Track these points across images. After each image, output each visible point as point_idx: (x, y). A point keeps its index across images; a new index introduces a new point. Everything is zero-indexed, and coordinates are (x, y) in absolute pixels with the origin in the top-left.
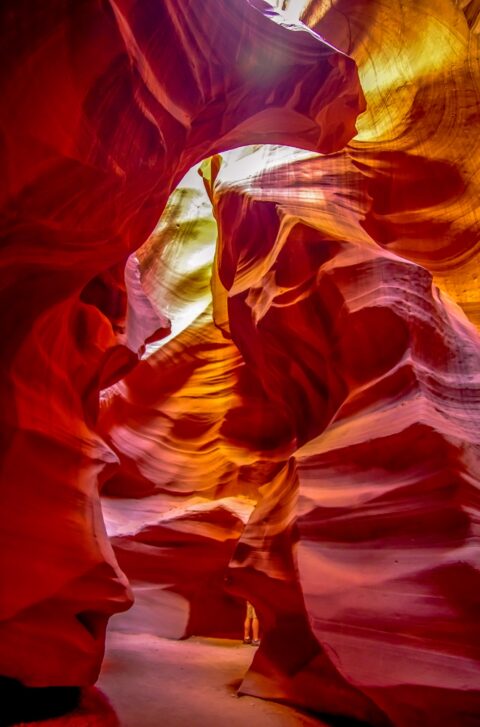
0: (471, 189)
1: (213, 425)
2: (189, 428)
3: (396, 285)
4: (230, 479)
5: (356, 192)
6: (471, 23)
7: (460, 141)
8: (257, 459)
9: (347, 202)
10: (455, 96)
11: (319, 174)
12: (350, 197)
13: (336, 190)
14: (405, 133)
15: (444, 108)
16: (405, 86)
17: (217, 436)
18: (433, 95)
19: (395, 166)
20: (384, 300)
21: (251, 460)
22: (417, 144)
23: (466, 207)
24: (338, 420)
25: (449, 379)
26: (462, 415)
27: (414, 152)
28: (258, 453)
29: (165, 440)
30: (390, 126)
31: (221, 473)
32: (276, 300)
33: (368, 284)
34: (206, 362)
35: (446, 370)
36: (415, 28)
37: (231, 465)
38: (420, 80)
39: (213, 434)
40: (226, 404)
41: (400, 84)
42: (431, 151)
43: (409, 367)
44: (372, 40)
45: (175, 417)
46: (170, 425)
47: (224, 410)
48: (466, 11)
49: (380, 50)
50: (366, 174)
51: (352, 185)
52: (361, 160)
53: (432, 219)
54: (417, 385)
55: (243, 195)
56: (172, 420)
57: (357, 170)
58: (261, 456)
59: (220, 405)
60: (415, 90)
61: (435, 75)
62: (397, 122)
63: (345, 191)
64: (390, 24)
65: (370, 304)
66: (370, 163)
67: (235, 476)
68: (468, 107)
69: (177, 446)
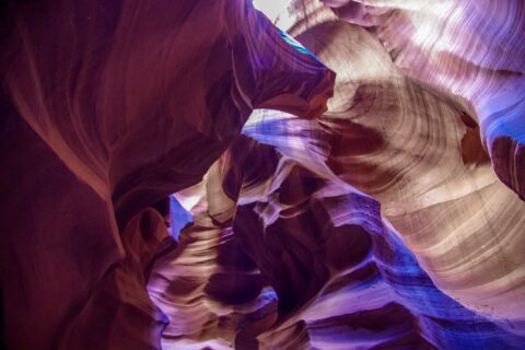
0: (389, 147)
1: (198, 285)
2: (181, 288)
3: (362, 211)
4: (211, 326)
5: (322, 142)
6: (394, 60)
7: (383, 118)
8: (232, 311)
9: (316, 148)
10: (382, 94)
11: (299, 128)
12: (318, 145)
13: (310, 140)
14: (350, 109)
15: (374, 98)
16: (352, 82)
17: (202, 293)
18: (368, 91)
19: (344, 127)
20: (356, 220)
21: (226, 312)
22: (358, 116)
23: (386, 157)
24: (326, 293)
25: (395, 270)
26: (406, 294)
27: (356, 121)
28: (232, 306)
29: (163, 295)
30: (341, 104)
31: (205, 321)
32: (281, 213)
33: (344, 208)
34: (197, 239)
35: (392, 264)
36: (357, 52)
37: (213, 315)
38: (360, 81)
39: (198, 292)
40: (210, 271)
41: (348, 80)
42: (366, 121)
43: (374, 263)
44: (329, 51)
45: (171, 279)
46: (167, 285)
47: (208, 275)
48: (391, 53)
49: (335, 58)
50: (327, 131)
51: (318, 137)
52: (324, 122)
53: (365, 163)
54: (379, 274)
55: (251, 138)
56: (168, 281)
57: (322, 128)
58: (235, 309)
59: (206, 271)
60: (357, 85)
61: (370, 80)
62: (346, 101)
63: (315, 141)
64: (342, 47)
65: (348, 222)
66: (330, 124)
67: (216, 323)
68: (389, 100)
69: (170, 300)
